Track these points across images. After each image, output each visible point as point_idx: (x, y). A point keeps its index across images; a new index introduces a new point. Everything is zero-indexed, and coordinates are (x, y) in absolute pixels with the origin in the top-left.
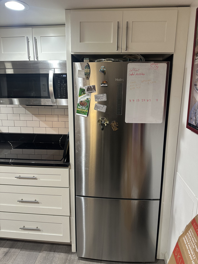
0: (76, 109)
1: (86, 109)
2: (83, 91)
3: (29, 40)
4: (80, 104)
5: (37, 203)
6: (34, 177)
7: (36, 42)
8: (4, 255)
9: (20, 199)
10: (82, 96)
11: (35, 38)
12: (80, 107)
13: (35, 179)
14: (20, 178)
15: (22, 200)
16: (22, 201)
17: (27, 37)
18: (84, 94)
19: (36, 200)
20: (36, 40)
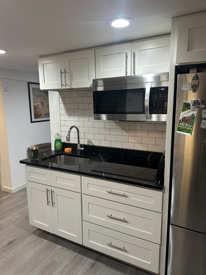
0: (176, 126)
1: (190, 126)
2: (188, 106)
3: (128, 56)
4: (182, 120)
5: (126, 222)
6: (124, 194)
7: (134, 57)
8: (91, 266)
9: (109, 215)
10: (186, 112)
11: (134, 52)
12: (183, 124)
13: (126, 196)
14: (111, 193)
15: (111, 215)
16: (111, 217)
17: (126, 53)
18: (189, 109)
19: (124, 219)
20: (134, 54)
